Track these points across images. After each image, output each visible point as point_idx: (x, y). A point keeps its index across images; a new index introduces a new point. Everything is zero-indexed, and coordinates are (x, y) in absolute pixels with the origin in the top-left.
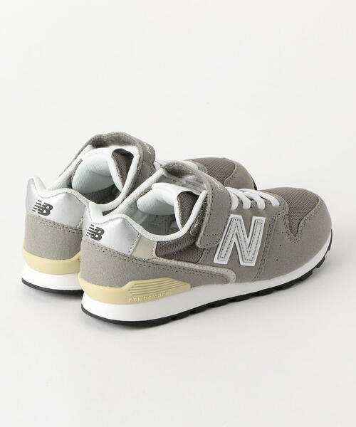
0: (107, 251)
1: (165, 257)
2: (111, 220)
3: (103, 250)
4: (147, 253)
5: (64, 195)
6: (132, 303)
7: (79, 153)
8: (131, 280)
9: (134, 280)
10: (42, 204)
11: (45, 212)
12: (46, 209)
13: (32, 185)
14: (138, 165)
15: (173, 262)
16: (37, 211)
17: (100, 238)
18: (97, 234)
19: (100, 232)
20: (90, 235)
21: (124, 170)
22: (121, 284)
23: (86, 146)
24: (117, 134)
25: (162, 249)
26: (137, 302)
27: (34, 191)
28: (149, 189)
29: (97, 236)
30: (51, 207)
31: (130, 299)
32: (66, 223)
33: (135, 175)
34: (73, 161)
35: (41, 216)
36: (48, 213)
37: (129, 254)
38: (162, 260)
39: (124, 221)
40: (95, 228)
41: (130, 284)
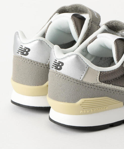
0: (66, 78)
1: (105, 82)
2: (68, 56)
3: (63, 77)
4: (93, 79)
5: (37, 41)
6: (82, 114)
7: (50, 19)
8: (82, 98)
9: (84, 98)
10: (23, 48)
11: (25, 53)
12: (26, 51)
13: (17, 36)
14: (89, 24)
15: (111, 86)
16: (20, 53)
17: (61, 69)
18: (59, 66)
19: (61, 64)
20: (54, 67)
21: (79, 27)
22: (75, 101)
23: (55, 14)
24: (75, 5)
25: (103, 77)
26: (86, 113)
27: (18, 39)
28: (95, 38)
29: (59, 67)
30: (29, 50)
31: (81, 111)
32: (39, 61)
33: (87, 31)
34: (46, 23)
35: (23, 56)
36: (27, 54)
37: (81, 79)
38: (103, 85)
39: (77, 57)
40: (57, 62)
41: (81, 101)
